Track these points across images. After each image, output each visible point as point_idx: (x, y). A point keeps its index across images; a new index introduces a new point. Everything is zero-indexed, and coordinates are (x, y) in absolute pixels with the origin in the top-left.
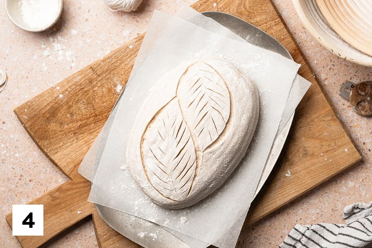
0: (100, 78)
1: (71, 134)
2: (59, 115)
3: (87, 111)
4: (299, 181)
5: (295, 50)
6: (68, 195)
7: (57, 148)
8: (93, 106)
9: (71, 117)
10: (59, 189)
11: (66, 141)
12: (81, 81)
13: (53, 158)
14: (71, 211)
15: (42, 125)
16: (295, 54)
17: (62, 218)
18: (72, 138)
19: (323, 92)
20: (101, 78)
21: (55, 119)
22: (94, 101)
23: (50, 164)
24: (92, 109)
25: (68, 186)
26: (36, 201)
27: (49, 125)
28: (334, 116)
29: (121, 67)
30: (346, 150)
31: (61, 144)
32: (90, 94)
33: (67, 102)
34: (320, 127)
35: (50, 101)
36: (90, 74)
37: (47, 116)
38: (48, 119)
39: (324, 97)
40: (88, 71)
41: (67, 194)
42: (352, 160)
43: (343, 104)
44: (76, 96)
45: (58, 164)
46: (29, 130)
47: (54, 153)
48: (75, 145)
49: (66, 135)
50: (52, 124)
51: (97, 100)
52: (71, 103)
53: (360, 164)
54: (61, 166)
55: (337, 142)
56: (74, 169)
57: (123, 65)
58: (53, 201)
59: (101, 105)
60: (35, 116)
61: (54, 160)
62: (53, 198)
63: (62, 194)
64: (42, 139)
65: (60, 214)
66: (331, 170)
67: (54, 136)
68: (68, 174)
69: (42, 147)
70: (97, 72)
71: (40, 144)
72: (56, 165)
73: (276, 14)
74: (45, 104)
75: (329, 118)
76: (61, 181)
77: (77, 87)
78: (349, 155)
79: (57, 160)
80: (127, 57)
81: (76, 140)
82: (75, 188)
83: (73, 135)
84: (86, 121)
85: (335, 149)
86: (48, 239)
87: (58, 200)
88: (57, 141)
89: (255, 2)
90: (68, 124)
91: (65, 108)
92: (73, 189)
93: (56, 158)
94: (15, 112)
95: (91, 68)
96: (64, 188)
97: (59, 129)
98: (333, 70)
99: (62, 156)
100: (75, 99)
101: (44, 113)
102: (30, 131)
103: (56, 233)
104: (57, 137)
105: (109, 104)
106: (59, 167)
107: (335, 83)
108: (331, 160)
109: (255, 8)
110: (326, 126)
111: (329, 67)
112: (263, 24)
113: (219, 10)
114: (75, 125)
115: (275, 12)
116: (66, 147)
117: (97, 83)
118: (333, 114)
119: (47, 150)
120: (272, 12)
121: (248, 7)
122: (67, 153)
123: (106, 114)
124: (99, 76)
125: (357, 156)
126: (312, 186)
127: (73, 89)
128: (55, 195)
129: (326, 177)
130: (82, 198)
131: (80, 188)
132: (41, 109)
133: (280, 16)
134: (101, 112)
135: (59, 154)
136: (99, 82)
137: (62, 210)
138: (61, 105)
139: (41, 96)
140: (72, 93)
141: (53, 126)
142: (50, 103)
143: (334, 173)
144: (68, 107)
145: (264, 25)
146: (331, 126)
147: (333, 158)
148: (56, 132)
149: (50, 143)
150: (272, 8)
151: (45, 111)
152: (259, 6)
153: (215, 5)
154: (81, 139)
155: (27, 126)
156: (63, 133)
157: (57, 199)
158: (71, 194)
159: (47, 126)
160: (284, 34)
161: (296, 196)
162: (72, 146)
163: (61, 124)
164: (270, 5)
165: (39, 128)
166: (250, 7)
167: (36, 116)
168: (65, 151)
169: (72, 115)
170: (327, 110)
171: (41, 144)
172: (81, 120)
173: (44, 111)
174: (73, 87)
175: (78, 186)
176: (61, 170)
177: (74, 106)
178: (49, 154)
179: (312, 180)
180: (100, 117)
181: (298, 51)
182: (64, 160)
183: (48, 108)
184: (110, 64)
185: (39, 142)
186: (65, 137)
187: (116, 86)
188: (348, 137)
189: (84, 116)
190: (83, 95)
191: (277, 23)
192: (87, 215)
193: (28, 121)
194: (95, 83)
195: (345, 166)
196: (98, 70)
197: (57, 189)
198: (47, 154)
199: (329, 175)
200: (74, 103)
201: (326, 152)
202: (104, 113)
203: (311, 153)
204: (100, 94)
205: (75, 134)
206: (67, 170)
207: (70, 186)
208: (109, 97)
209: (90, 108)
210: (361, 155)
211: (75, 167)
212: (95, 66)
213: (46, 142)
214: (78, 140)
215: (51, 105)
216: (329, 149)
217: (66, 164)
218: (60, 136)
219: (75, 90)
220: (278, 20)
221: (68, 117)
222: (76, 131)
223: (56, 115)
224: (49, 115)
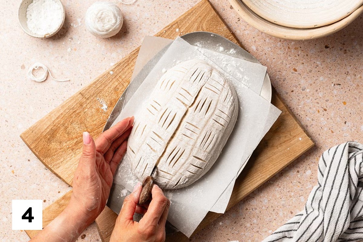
0: (88, 101)
2: (58, 135)
3: (81, 129)
4: (264, 169)
7: (59, 163)
8: (85, 125)
9: (68, 136)
10: (64, 198)
11: (65, 157)
12: (74, 105)
13: (56, 171)
15: (44, 145)
18: (70, 153)
20: (90, 101)
21: (55, 139)
22: (85, 121)
23: (55, 178)
24: (85, 127)
26: (46, 209)
27: (51, 144)
29: (105, 90)
30: (300, 139)
31: (62, 160)
32: (82, 115)
33: (63, 124)
35: (49, 124)
36: (80, 98)
37: (48, 137)
38: (49, 140)
40: (79, 96)
42: (306, 147)
44: (70, 118)
45: (61, 177)
46: (34, 150)
47: (57, 168)
48: (73, 159)
49: (65, 151)
50: (53, 143)
51: (88, 120)
52: (66, 125)
54: (64, 178)
55: (292, 133)
57: (107, 88)
58: (60, 207)
59: (92, 123)
60: (38, 138)
61: (57, 173)
62: (60, 205)
63: (67, 201)
64: (46, 157)
66: (290, 157)
67: (55, 154)
68: (70, 184)
69: (46, 164)
70: (86, 96)
71: (44, 161)
72: (60, 178)
73: (229, 32)
74: (46, 128)
77: (71, 111)
78: (302, 143)
79: (60, 173)
80: (109, 81)
81: (74, 155)
83: (71, 151)
84: (81, 138)
85: (291, 139)
88: (58, 157)
89: (210, 24)
90: (66, 142)
91: (62, 129)
93: (59, 171)
94: (21, 137)
95: (80, 93)
96: (68, 196)
97: (59, 147)
99: (64, 170)
100: (70, 121)
102: (35, 151)
104: (58, 154)
105: (99, 122)
106: (62, 179)
109: (211, 29)
113: (181, 34)
114: (72, 142)
115: (228, 31)
116: (66, 161)
117: (86, 106)
118: (286, 110)
119: (51, 166)
120: (226, 31)
121: (205, 29)
122: (68, 166)
123: (96, 131)
124: (88, 99)
125: (310, 143)
126: (275, 172)
127: (67, 113)
129: (286, 163)
132: (43, 132)
133: (233, 34)
134: (92, 129)
135: (61, 168)
136: (89, 105)
138: (59, 127)
139: (41, 121)
140: (66, 116)
141: (54, 145)
142: (49, 126)
143: (293, 159)
144: (65, 128)
147: (290, 147)
148: (57, 150)
149: (52, 160)
150: (225, 27)
151: (46, 133)
152: (215, 27)
153: (177, 30)
154: (78, 154)
155: (32, 147)
156: (62, 150)
157: (63, 206)
159: (49, 145)
161: (263, 182)
162: (71, 160)
163: (60, 143)
164: (223, 25)
165: (42, 148)
166: (207, 29)
169: (68, 134)
171: (46, 161)
172: (76, 138)
173: (44, 134)
174: (67, 111)
176: (64, 181)
177: (70, 127)
178: (53, 169)
179: (275, 167)
182: (66, 172)
183: (48, 130)
184: (96, 89)
185: (44, 160)
186: (65, 153)
187: (102, 106)
188: (300, 128)
189: (78, 134)
190: (76, 116)
191: (231, 39)
193: (33, 143)
194: (84, 106)
195: (301, 152)
196: (86, 94)
197: (62, 198)
198: (51, 169)
199: (289, 162)
200: (69, 124)
201: (284, 142)
202: (95, 130)
204: (90, 114)
205: (72, 150)
206: (69, 181)
208: (98, 116)
209: (83, 127)
210: (314, 142)
212: (84, 91)
213: (49, 159)
214: (76, 154)
215: (50, 128)
216: (285, 140)
217: (68, 175)
218: (61, 153)
219: (69, 113)
220: (232, 37)
221: (65, 136)
222: (74, 147)
223: (55, 136)
224: (49, 136)
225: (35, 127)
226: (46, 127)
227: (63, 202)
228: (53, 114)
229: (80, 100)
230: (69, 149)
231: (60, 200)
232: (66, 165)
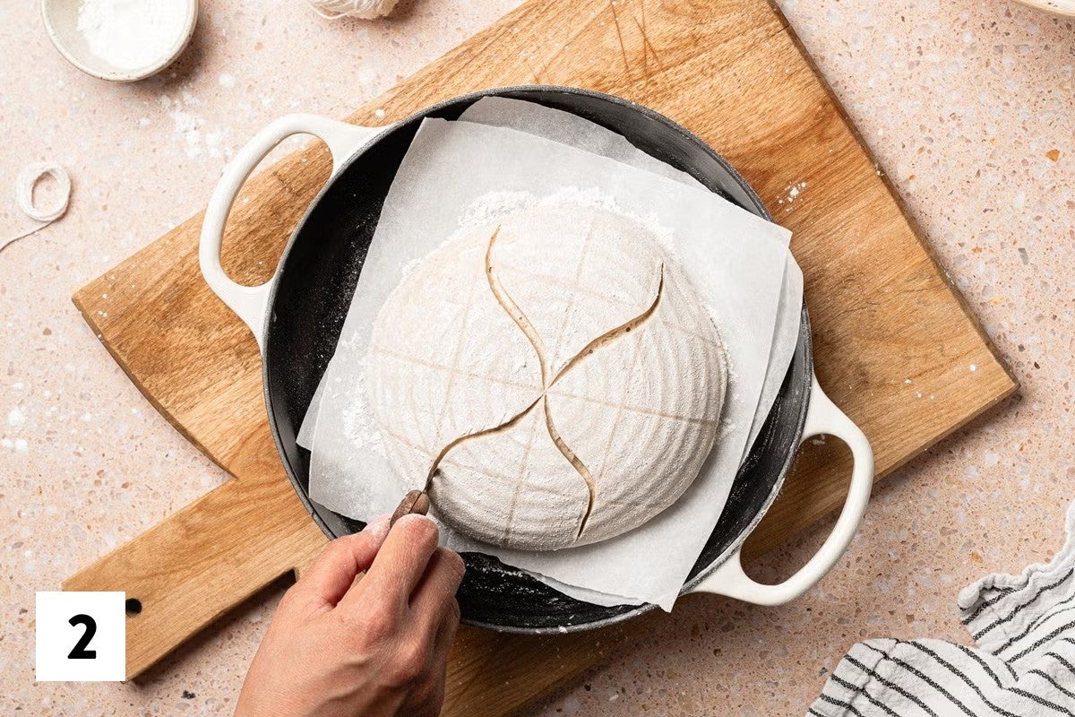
0: (300, 202)
1: (230, 355)
2: (195, 305)
5: (824, 104)
6: (228, 521)
7: (192, 395)
10: (203, 506)
11: (215, 374)
12: (252, 211)
13: (184, 420)
14: (239, 562)
15: (149, 333)
16: (824, 113)
17: (213, 582)
18: (231, 366)
19: (903, 214)
20: (304, 200)
21: (185, 315)
23: (178, 439)
25: (227, 496)
26: (142, 539)
27: (170, 332)
28: (938, 277)
30: (973, 368)
31: (203, 384)
32: (276, 244)
34: (899, 309)
35: (169, 267)
36: (274, 190)
37: (164, 308)
38: (164, 317)
39: (907, 228)
40: (269, 184)
41: (224, 516)
42: (989, 393)
43: (961, 245)
44: (238, 251)
45: (199, 438)
46: (114, 348)
47: (185, 409)
48: (239, 384)
49: (216, 358)
50: (177, 330)
53: (1011, 402)
54: (206, 443)
55: (947, 346)
56: (240, 450)
58: (187, 536)
60: (131, 310)
61: (186, 426)
62: (189, 530)
63: (213, 518)
64: (153, 371)
65: (208, 572)
66: (935, 425)
67: (183, 362)
68: (224, 462)
69: (153, 394)
70: (293, 185)
71: (146, 385)
72: (193, 441)
73: (768, 8)
74: (156, 278)
75: (925, 283)
76: (207, 482)
77: (241, 228)
78: (979, 380)
79: (194, 427)
81: (243, 370)
82: (248, 501)
83: (233, 357)
85: (942, 366)
86: (180, 640)
87: (202, 536)
88: (193, 376)
90: (220, 330)
92: (240, 503)
93: (192, 422)
94: (75, 301)
95: (275, 173)
96: (216, 501)
97: (197, 343)
98: (929, 152)
99: (207, 416)
100: (235, 261)
101: (155, 300)
102: (118, 351)
103: (199, 624)
104: (192, 364)
106: (201, 445)
107: (935, 188)
108: (932, 397)
110: (916, 306)
111: (917, 147)
112: (734, 37)
114: (240, 329)
115: (765, 3)
116: (215, 390)
117: (292, 216)
118: (935, 272)
119: (167, 401)
120: (758, 2)
122: (220, 407)
124: (298, 194)
125: (1003, 384)
127: (229, 234)
128: (191, 522)
129: (923, 442)
130: (265, 526)
131: (259, 499)
132: (147, 292)
133: (780, 14)
135: (199, 410)
137: (214, 561)
139: (143, 255)
141: (180, 335)
142: (168, 273)
143: (943, 430)
145: (738, 39)
146: (931, 304)
147: (937, 389)
148: (189, 351)
149: (173, 382)
151: (157, 295)
154: (257, 368)
155: (109, 338)
156: (207, 352)
157: (198, 531)
158: (236, 518)
159: (163, 335)
160: (792, 61)
162: (233, 387)
163: (202, 329)
165: (142, 343)
167: (134, 311)
168: (217, 401)
170: (916, 261)
171: (151, 386)
173: (152, 297)
175: (255, 494)
176: (205, 452)
178: (172, 412)
181: (830, 107)
182: (212, 426)
183: (165, 286)
185: (144, 380)
186: (214, 363)
188: (975, 333)
190: (257, 248)
191: (772, 33)
192: (282, 571)
193: (112, 324)
194: (287, 214)
195: (971, 411)
196: (295, 179)
197: (197, 506)
198: (167, 412)
199: (930, 438)
201: (920, 375)
203: (877, 379)
205: (239, 354)
206: (221, 454)
207: (233, 496)
210: (1015, 379)
211: (244, 443)
212: (287, 169)
213: (162, 381)
214: (249, 369)
215: (172, 278)
216: (925, 367)
217: (219, 435)
218: (200, 362)
219: (234, 238)
220: (776, 23)
221: (218, 309)
222: (243, 346)
223: (185, 305)
224: (166, 305)
225: (123, 273)
227: (198, 518)
228: (183, 237)
229: (273, 194)
230: (227, 352)
231: (191, 513)
232: (217, 403)
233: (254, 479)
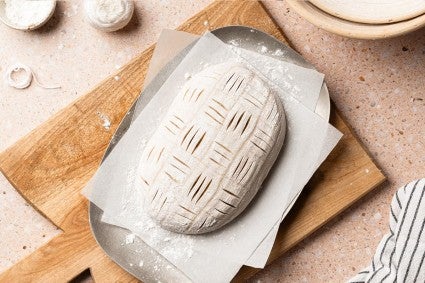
0: (85, 116)
1: (59, 180)
2: (44, 160)
3: (74, 153)
4: (318, 210)
6: (61, 249)
7: (44, 198)
8: (81, 147)
9: (57, 161)
10: (50, 244)
11: (53, 189)
12: (65, 121)
13: (41, 208)
14: (66, 266)
15: (25, 173)
17: (56, 275)
18: (60, 185)
20: (87, 115)
21: (40, 165)
22: (81, 142)
23: (39, 216)
24: (80, 150)
25: (60, 239)
26: (26, 258)
27: (34, 172)
29: (107, 101)
30: (367, 171)
31: (49, 193)
32: (76, 134)
33: (51, 146)
35: (33, 145)
36: (74, 111)
38: (31, 166)
40: (72, 109)
41: (60, 247)
42: (375, 181)
44: (61, 137)
45: (48, 215)
46: (11, 179)
47: (42, 204)
48: (64, 192)
49: (53, 182)
50: (37, 171)
51: (84, 140)
52: (55, 146)
53: (385, 186)
54: (51, 218)
55: (356, 163)
56: (65, 219)
57: (110, 99)
58: (45, 256)
59: (90, 145)
60: (17, 163)
61: (42, 211)
62: (45, 254)
63: (55, 248)
64: (27, 188)
65: (54, 271)
66: (353, 195)
67: (40, 184)
68: (58, 225)
69: (28, 198)
70: (82, 109)
71: (25, 194)
72: (45, 217)
73: (275, 27)
75: (345, 137)
76: (53, 234)
77: (61, 128)
78: (370, 176)
79: (46, 211)
80: (114, 89)
81: (65, 187)
82: (68, 241)
83: (61, 181)
84: (74, 164)
85: (354, 171)
87: (50, 256)
88: (44, 190)
90: (54, 170)
91: (50, 151)
92: (65, 241)
93: (44, 209)
95: (75, 104)
96: (56, 241)
97: (45, 176)
99: (51, 206)
100: (59, 141)
102: (12, 181)
104: (44, 185)
105: (99, 143)
106: (49, 218)
109: (251, 22)
114: (63, 169)
115: (274, 25)
116: (54, 195)
117: (82, 122)
118: (349, 132)
119: (34, 201)
120: (271, 25)
121: (243, 22)
122: (57, 202)
123: (95, 155)
124: (85, 113)
125: (380, 177)
127: (57, 130)
128: (46, 250)
129: (348, 203)
130: (77, 251)
131: (74, 239)
132: (24, 156)
133: (281, 30)
134: (89, 153)
135: (47, 204)
136: (86, 120)
137: (56, 266)
138: (45, 149)
139: (23, 141)
140: (56, 134)
141: (38, 173)
142: (32, 148)
143: (356, 198)
144: (53, 151)
146: (348, 145)
147: (353, 181)
148: (42, 179)
149: (36, 192)
150: (270, 20)
151: (28, 157)
152: (256, 19)
153: (206, 23)
154: (71, 185)
155: (9, 175)
156: (49, 179)
157: (49, 254)
158: (64, 247)
159: (31, 173)
161: (316, 228)
162: (61, 194)
163: (47, 170)
164: (267, 17)
165: (23, 177)
166: (245, 22)
167: (19, 164)
169: (58, 158)
171: (27, 195)
172: (68, 164)
173: (26, 158)
174: (57, 128)
175: (72, 237)
176: (50, 221)
177: (60, 149)
178: (36, 205)
179: (333, 207)
180: (90, 159)
182: (53, 210)
183: (31, 153)
184: (96, 99)
185: (24, 192)
186: (53, 184)
187: (103, 122)
188: (368, 157)
189: (71, 159)
190: (69, 135)
192: (85, 269)
193: (11, 169)
194: (80, 121)
195: (367, 190)
196: (82, 106)
197: (48, 244)
198: (34, 205)
199: (351, 201)
200: (59, 146)
201: (345, 175)
203: (328, 178)
204: (87, 133)
205: (63, 180)
206: (58, 222)
207: (63, 239)
208: (97, 136)
209: (77, 149)
210: (385, 175)
211: (66, 217)
212: (79, 102)
213: (31, 192)
214: (67, 186)
215: (34, 150)
216: (347, 172)
217: (56, 214)
218: (47, 184)
219: (59, 131)
220: (278, 33)
221: (53, 161)
222: (64, 177)
223: (40, 161)
224: (32, 161)
225: (13, 149)
226: (27, 150)
227: (49, 249)
228: (37, 132)
229: (74, 113)
231: (46, 247)
232: (55, 201)
233: (71, 231)
